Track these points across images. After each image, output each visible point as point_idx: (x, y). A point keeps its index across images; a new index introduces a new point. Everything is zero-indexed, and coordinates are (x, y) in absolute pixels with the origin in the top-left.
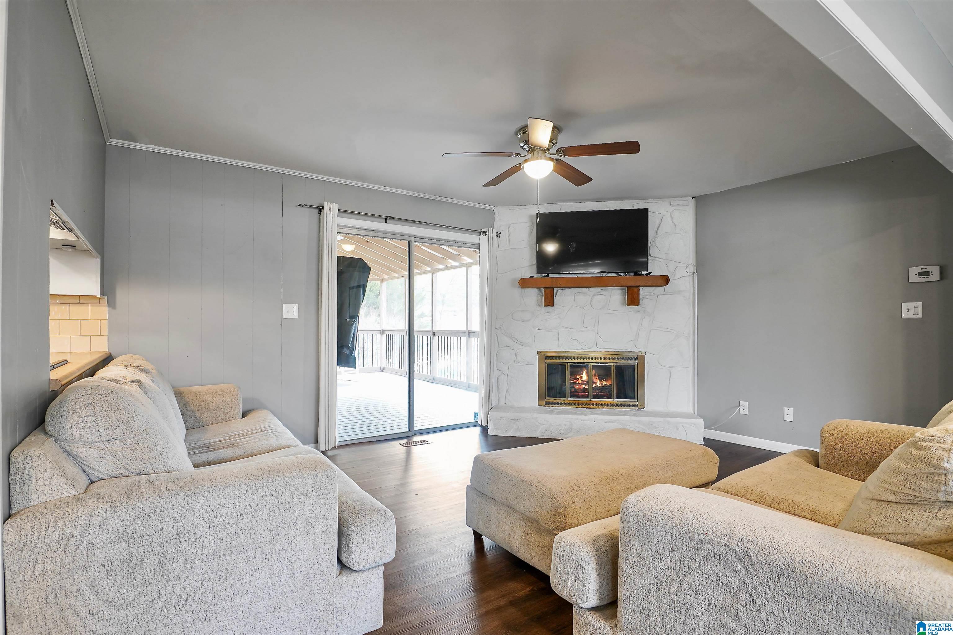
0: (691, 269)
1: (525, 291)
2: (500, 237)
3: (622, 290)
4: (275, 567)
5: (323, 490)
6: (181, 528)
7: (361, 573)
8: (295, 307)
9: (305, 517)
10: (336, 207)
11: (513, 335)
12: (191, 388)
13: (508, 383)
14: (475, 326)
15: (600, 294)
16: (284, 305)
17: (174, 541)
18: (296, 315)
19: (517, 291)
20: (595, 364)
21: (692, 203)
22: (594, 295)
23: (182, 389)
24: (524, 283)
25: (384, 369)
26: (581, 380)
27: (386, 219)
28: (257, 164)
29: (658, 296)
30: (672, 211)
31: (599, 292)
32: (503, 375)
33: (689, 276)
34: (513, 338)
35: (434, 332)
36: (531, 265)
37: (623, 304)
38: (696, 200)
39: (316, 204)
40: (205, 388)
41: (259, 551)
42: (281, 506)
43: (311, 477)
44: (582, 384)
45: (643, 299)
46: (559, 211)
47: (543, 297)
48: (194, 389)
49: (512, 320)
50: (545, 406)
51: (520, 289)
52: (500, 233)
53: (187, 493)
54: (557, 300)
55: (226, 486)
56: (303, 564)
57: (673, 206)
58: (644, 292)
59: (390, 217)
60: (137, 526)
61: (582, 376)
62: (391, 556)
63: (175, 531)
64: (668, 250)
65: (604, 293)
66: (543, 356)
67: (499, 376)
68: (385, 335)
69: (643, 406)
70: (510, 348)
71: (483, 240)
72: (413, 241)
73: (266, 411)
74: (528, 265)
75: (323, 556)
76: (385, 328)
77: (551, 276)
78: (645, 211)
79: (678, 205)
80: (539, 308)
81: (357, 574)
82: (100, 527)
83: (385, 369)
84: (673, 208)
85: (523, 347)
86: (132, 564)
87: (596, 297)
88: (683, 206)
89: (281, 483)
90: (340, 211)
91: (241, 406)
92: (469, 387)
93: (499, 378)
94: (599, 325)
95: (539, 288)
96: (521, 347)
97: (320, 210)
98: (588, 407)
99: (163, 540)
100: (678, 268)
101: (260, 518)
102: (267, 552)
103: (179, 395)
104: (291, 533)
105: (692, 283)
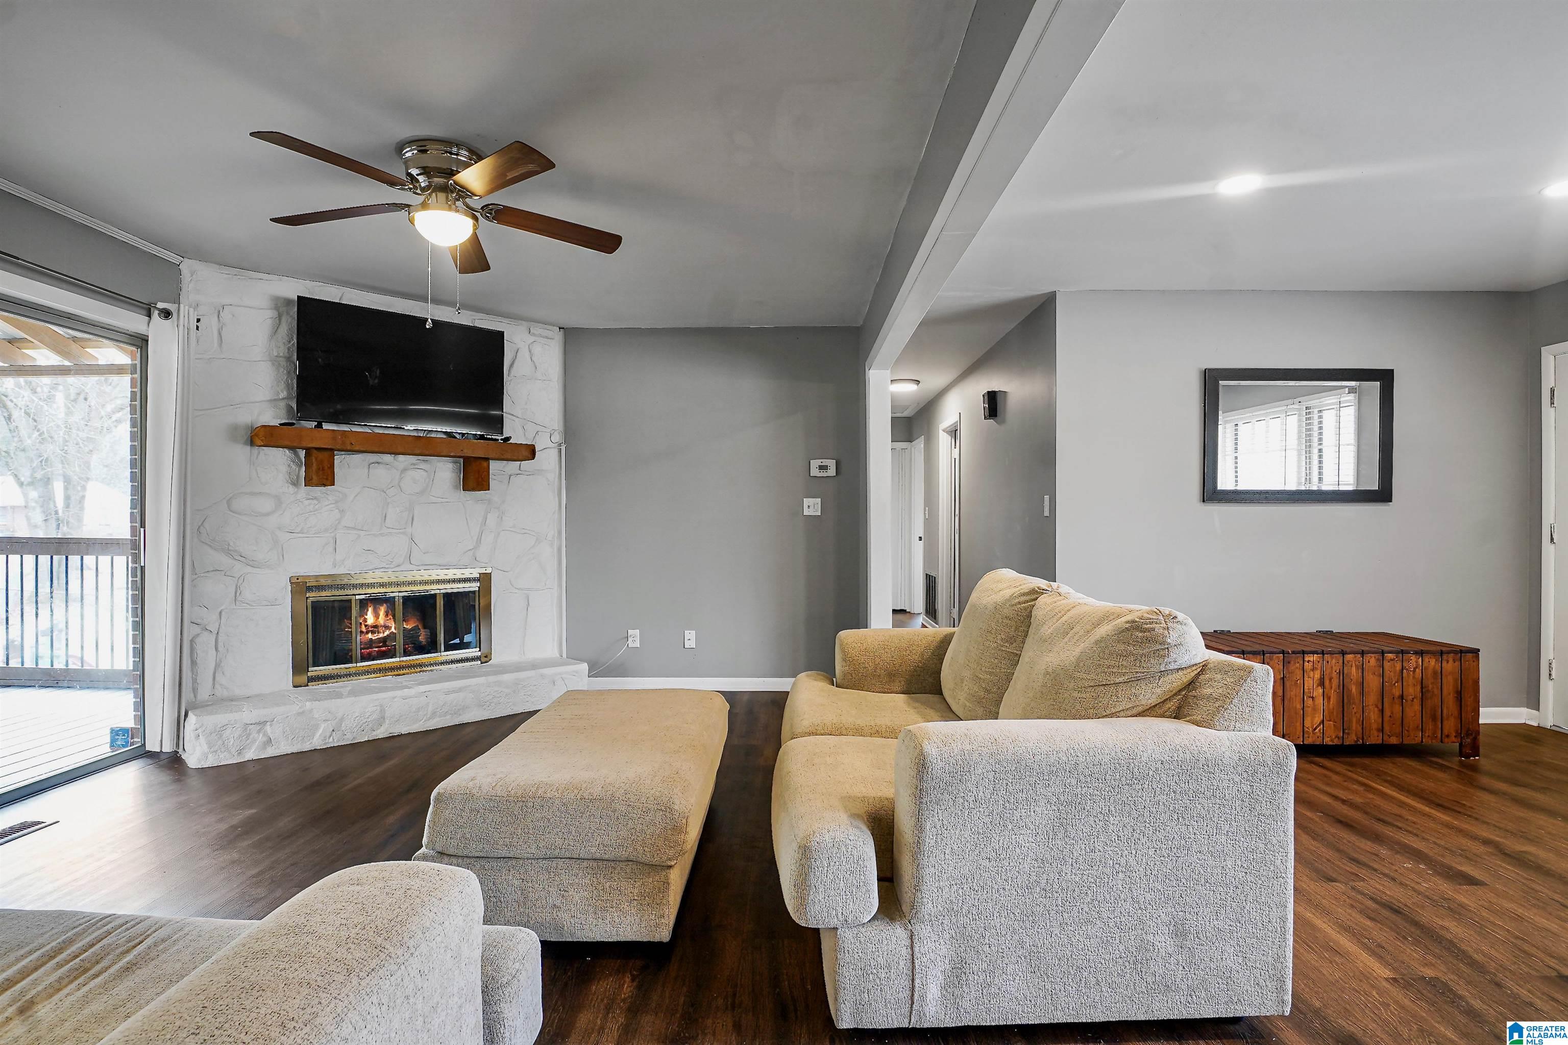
0: (557, 438)
1: (259, 453)
3: (455, 462)
11: (231, 544)
13: (220, 649)
15: (416, 467)
19: (242, 452)
20: (407, 594)
21: (559, 336)
22: (405, 470)
24: (261, 436)
26: (366, 626)
29: (510, 476)
30: (532, 343)
31: (414, 464)
32: (206, 633)
33: (554, 448)
34: (231, 553)
36: (275, 400)
37: (456, 487)
38: (565, 332)
44: (367, 633)
45: (494, 480)
46: (337, 301)
47: (300, 466)
49: (229, 512)
50: (307, 685)
51: (249, 448)
57: (534, 335)
58: (496, 467)
61: (366, 617)
64: (526, 404)
65: (423, 466)
66: (300, 587)
67: (196, 637)
69: (485, 658)
70: (223, 573)
71: (158, 329)
74: (269, 398)
77: (325, 426)
78: (501, 334)
79: (541, 336)
80: (292, 489)
84: (532, 339)
85: (254, 570)
87: (407, 474)
88: (547, 338)
93: (196, 640)
94: (414, 523)
95: (292, 448)
96: (249, 569)
98: (396, 673)
100: (539, 433)
105: (557, 458)
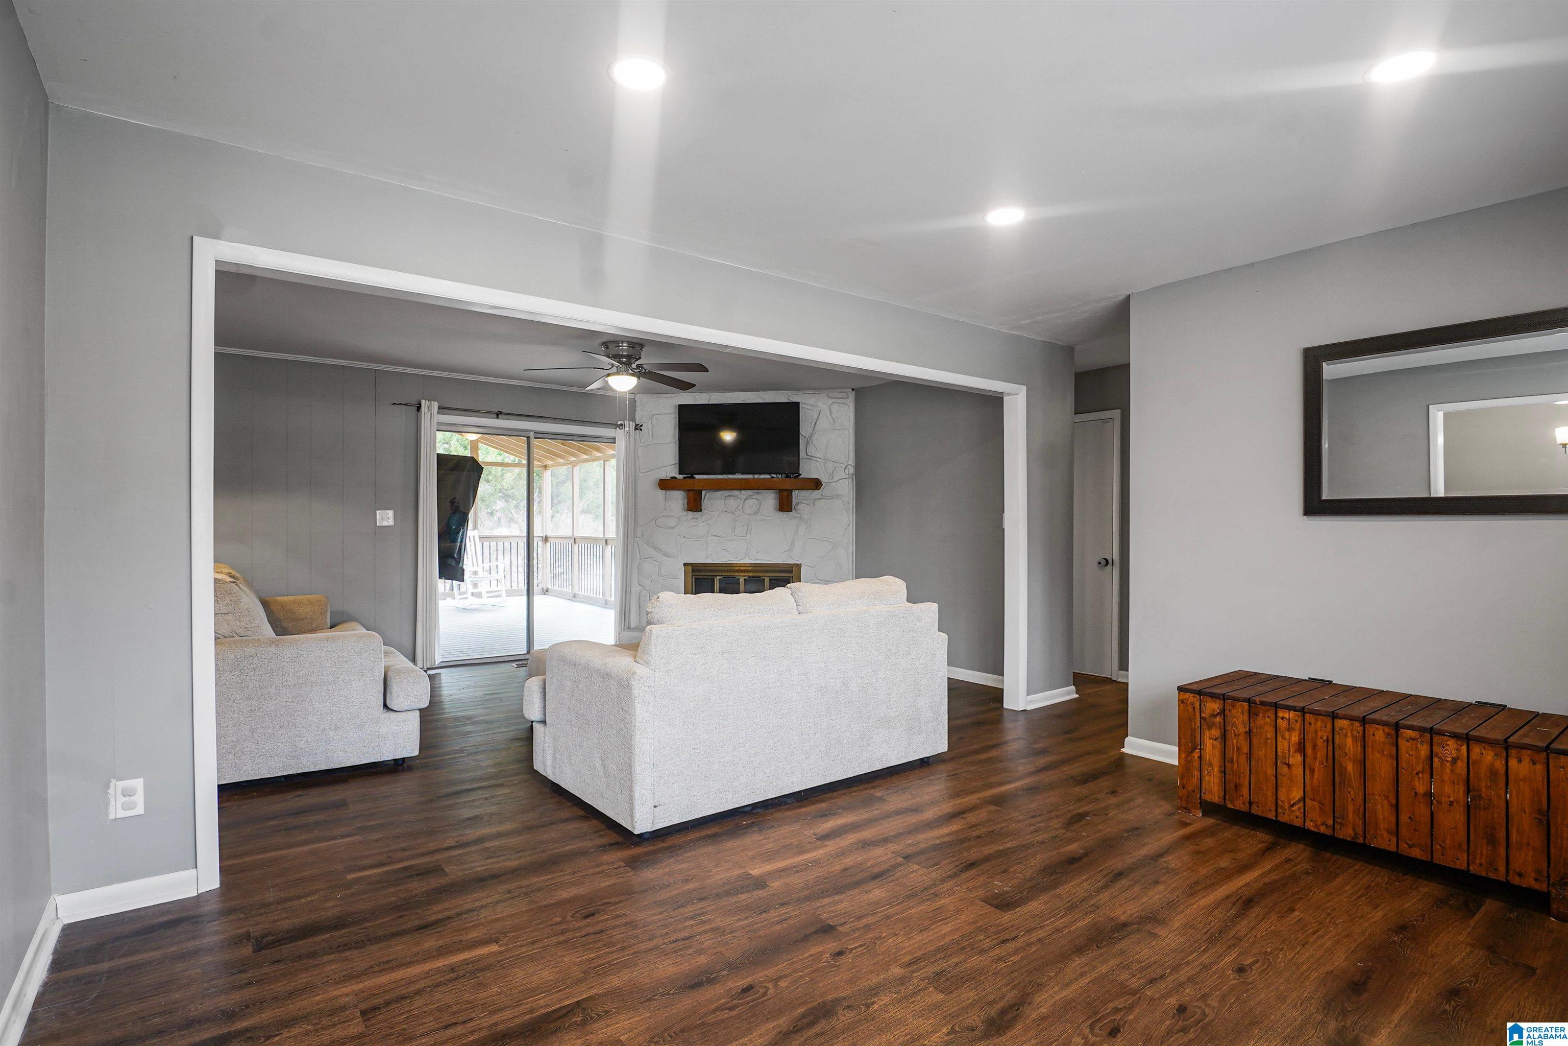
0: (850, 470)
1: (667, 494)
2: (641, 430)
3: (774, 493)
4: (336, 700)
5: (371, 651)
6: (273, 667)
7: (399, 713)
8: (390, 513)
9: (357, 668)
10: (435, 405)
11: (657, 544)
12: (274, 598)
14: (612, 533)
15: (752, 497)
16: (377, 512)
17: (268, 675)
18: (391, 522)
19: (661, 493)
20: (746, 577)
21: (852, 395)
22: (746, 499)
23: (267, 599)
24: (665, 485)
25: (547, 591)
27: (498, 415)
28: (347, 361)
29: (812, 501)
30: (831, 404)
32: (645, 591)
33: (848, 478)
34: (657, 548)
35: (606, 540)
36: (675, 464)
37: (776, 509)
38: (856, 394)
39: (414, 401)
40: (291, 598)
41: (325, 687)
42: (340, 659)
43: (362, 642)
45: (797, 504)
46: (706, 403)
48: (280, 599)
49: (655, 526)
51: (661, 491)
52: (642, 426)
53: (277, 645)
54: (705, 503)
55: (302, 643)
56: (357, 701)
57: (832, 398)
58: (797, 495)
59: (501, 413)
60: (246, 663)
62: (425, 704)
63: (269, 668)
64: (824, 449)
65: (759, 497)
66: (690, 566)
67: (641, 592)
68: (548, 544)
70: (653, 559)
71: (619, 434)
72: (532, 438)
73: (355, 623)
74: (669, 464)
75: (371, 697)
76: (549, 534)
77: (696, 477)
78: (796, 405)
79: (837, 398)
80: (685, 514)
81: (397, 713)
82: (224, 661)
83: (550, 590)
84: (831, 401)
85: (668, 559)
86: (243, 685)
87: (747, 501)
88: (840, 400)
89: (340, 644)
90: (439, 408)
91: (329, 617)
92: (606, 604)
93: (641, 594)
94: (751, 533)
95: (684, 490)
96: (665, 558)
97: (419, 408)
99: (262, 673)
100: (836, 469)
101: (325, 665)
102: (330, 689)
103: (265, 604)
104: (347, 678)
105: (851, 486)
